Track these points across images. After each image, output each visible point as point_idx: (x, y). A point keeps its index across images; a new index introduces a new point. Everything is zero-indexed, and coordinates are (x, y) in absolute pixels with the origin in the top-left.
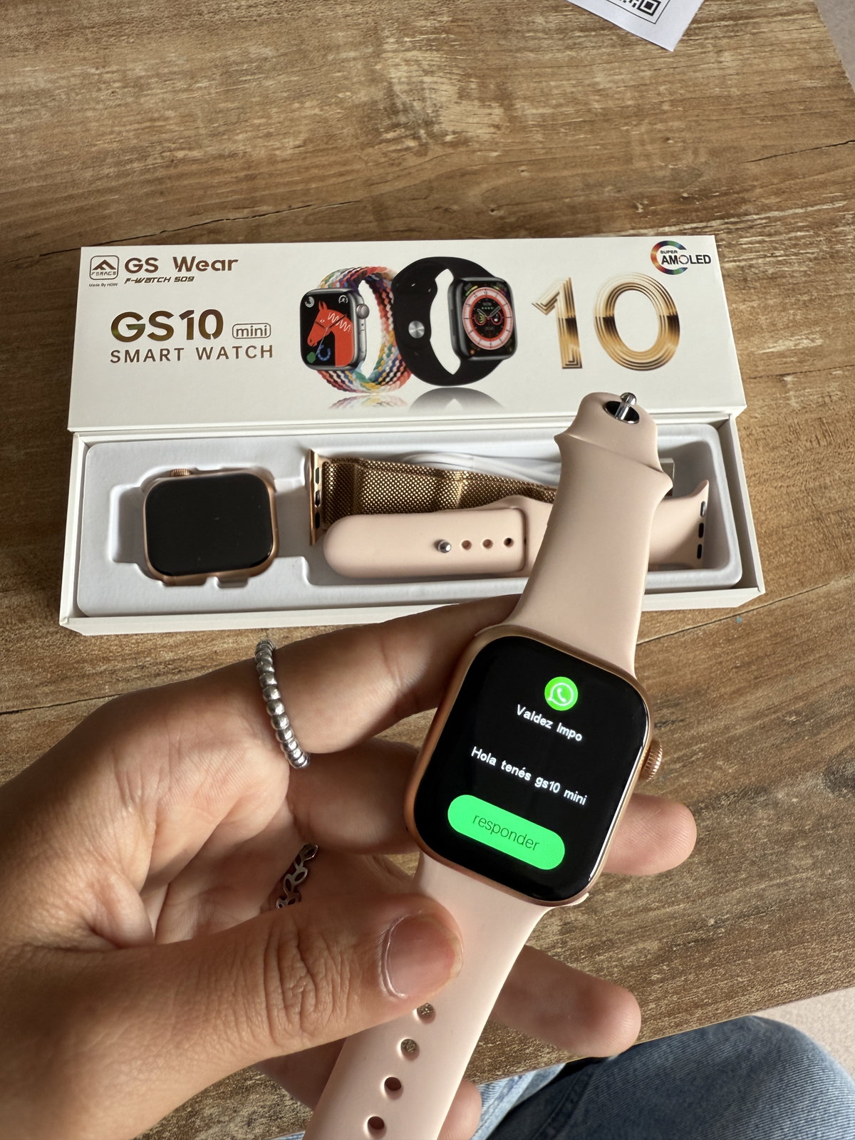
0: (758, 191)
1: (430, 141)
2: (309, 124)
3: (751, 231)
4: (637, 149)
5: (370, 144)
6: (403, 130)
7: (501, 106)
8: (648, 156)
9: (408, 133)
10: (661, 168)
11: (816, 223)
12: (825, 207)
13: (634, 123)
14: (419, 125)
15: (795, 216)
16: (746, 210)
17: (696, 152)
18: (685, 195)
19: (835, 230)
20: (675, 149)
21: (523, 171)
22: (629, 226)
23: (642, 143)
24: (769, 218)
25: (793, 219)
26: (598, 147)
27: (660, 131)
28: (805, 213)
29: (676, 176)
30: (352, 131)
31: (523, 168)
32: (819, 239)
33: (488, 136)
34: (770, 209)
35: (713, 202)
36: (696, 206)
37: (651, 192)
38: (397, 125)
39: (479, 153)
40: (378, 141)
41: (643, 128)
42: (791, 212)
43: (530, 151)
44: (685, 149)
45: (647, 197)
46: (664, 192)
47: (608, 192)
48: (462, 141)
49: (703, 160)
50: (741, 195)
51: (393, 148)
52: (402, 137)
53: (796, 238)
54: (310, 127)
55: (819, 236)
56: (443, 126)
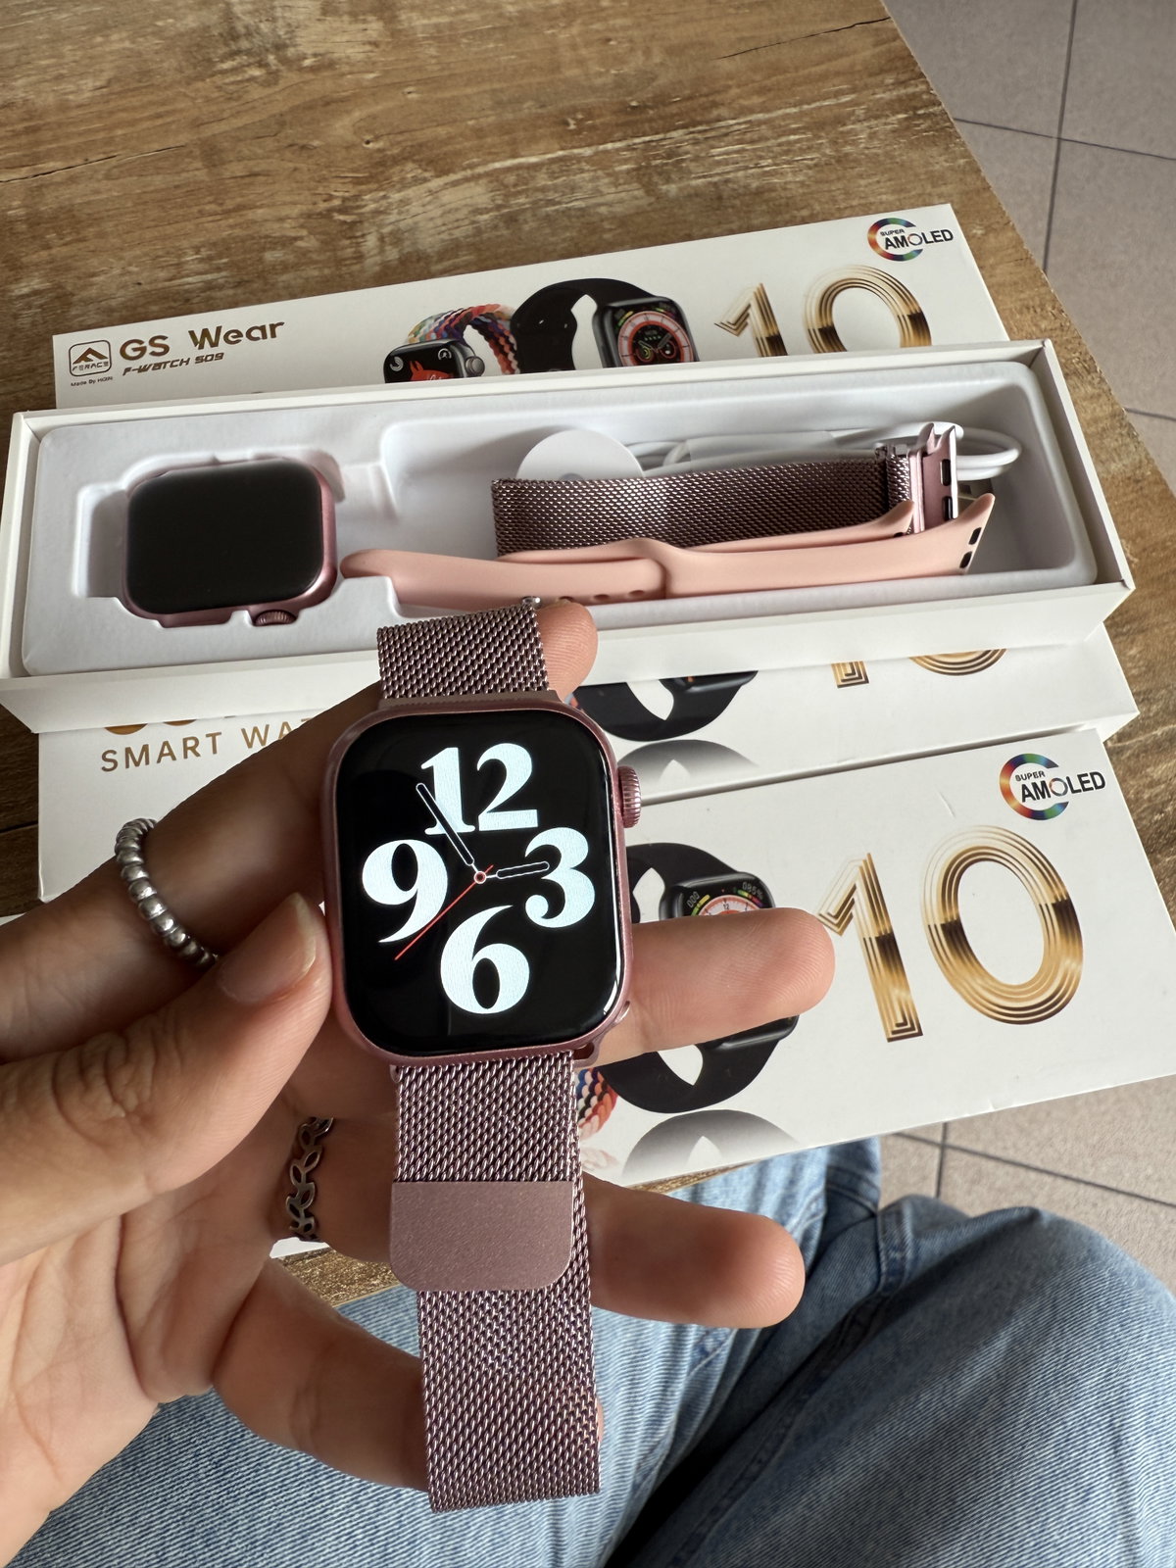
0: (734, 91)
1: (282, 68)
2: (115, 60)
3: (726, 139)
4: (567, 55)
5: (200, 78)
6: (245, 57)
7: (380, 18)
8: (581, 62)
9: (252, 60)
10: (600, 74)
11: (815, 123)
12: (826, 103)
13: (562, 25)
14: (267, 50)
15: (786, 116)
16: (719, 115)
17: (647, 52)
18: (634, 104)
19: (841, 129)
20: (620, 51)
21: (409, 93)
22: (557, 146)
23: (574, 47)
24: (750, 122)
25: (784, 120)
26: (513, 57)
27: (597, 31)
28: (801, 112)
29: (620, 83)
30: (175, 64)
31: (410, 89)
32: (820, 141)
33: (361, 56)
34: (752, 111)
35: (674, 109)
36: (649, 116)
37: (587, 104)
38: (238, 52)
39: (349, 76)
40: (209, 72)
41: (575, 30)
42: (780, 112)
43: (420, 69)
44: (632, 50)
45: (583, 111)
46: (604, 103)
47: (529, 108)
48: (326, 65)
49: (657, 60)
50: (711, 98)
51: (232, 79)
52: (244, 66)
53: (789, 143)
54: (117, 63)
55: (820, 138)
56: (301, 48)
